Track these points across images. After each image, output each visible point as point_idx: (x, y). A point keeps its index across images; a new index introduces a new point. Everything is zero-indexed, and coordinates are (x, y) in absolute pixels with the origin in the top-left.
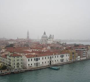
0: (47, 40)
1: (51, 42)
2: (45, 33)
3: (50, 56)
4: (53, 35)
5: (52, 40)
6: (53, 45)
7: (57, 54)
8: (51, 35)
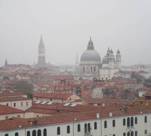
0: (100, 66)
1: (113, 72)
2: (91, 46)
3: (87, 123)
4: (118, 52)
5: (115, 68)
6: (112, 84)
7: (111, 114)
8: (110, 52)
